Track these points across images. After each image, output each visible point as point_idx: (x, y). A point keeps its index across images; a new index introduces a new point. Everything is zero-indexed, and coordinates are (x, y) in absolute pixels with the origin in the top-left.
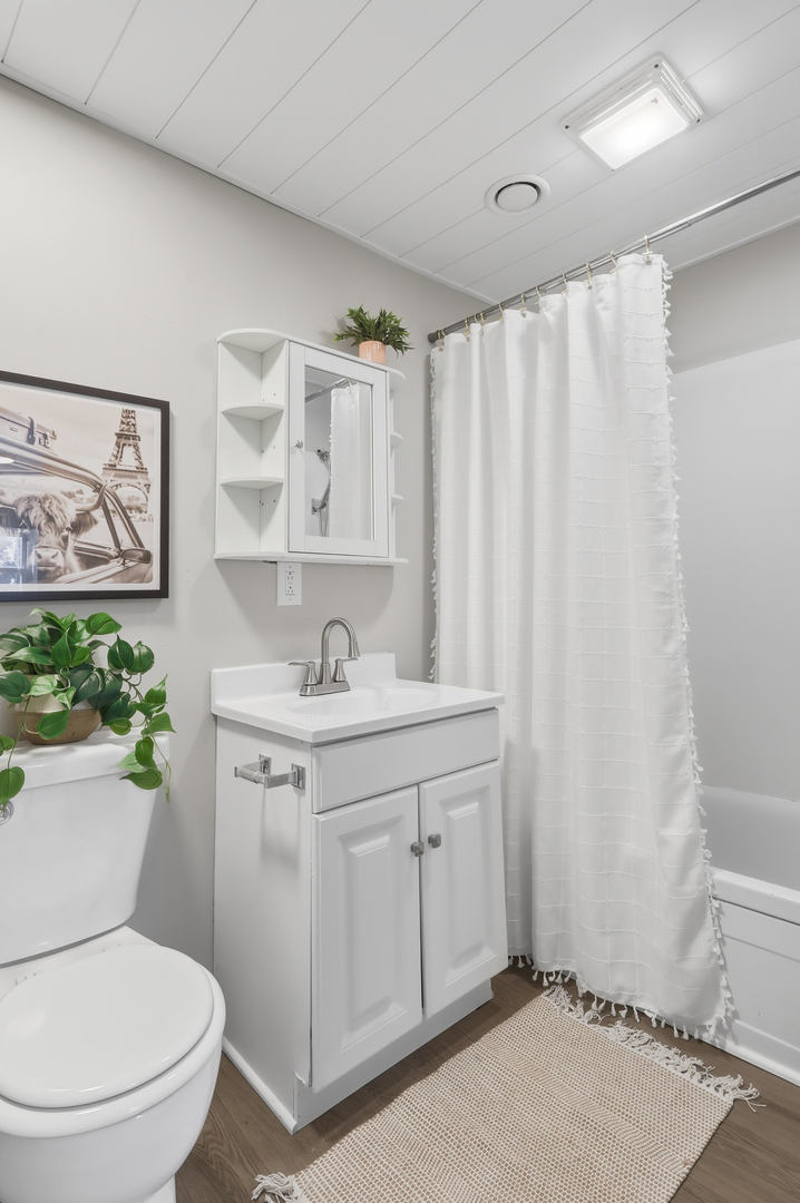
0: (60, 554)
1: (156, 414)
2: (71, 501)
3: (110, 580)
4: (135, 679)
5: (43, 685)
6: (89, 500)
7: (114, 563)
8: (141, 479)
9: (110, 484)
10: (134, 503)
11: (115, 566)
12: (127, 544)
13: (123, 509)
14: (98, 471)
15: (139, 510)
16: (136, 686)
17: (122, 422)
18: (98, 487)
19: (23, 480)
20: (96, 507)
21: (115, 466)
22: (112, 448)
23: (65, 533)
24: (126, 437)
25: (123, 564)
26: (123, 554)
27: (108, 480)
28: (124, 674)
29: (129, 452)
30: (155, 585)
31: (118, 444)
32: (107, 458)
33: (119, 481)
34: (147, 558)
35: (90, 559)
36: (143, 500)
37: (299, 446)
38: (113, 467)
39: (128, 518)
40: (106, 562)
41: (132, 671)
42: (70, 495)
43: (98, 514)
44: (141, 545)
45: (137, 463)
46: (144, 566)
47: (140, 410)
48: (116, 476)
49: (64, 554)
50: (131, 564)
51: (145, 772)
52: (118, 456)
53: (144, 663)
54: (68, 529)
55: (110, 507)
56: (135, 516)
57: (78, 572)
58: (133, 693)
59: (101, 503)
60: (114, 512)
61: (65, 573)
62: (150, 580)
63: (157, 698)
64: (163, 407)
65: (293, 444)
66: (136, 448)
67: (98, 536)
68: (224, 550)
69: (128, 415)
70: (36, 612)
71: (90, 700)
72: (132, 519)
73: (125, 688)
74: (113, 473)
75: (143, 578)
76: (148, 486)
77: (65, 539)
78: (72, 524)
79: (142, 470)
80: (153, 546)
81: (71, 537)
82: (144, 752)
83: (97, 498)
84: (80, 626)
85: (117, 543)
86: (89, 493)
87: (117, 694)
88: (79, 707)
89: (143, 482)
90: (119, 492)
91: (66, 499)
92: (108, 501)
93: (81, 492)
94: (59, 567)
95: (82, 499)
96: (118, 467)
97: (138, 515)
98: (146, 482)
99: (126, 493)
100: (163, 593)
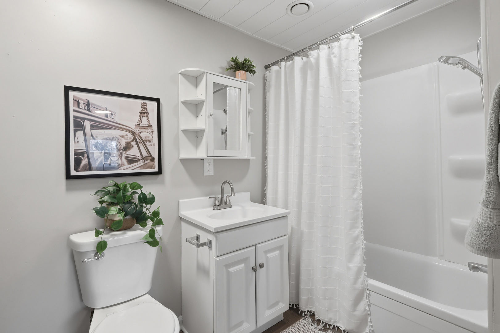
0: (120, 159)
1: (155, 104)
2: (123, 139)
3: (140, 168)
4: (148, 207)
5: (113, 210)
6: (130, 138)
7: (140, 162)
8: (150, 129)
9: (138, 132)
10: (147, 139)
11: (141, 163)
12: (145, 154)
13: (143, 141)
14: (133, 127)
15: (149, 141)
16: (149, 209)
17: (142, 108)
18: (133, 133)
19: (104, 132)
20: (133, 141)
21: (140, 125)
22: (138, 118)
23: (121, 151)
24: (143, 113)
25: (144, 162)
26: (144, 158)
27: (137, 131)
28: (144, 205)
29: (145, 119)
30: (156, 170)
31: (140, 116)
32: (137, 122)
33: (141, 130)
34: (153, 159)
35: (131, 161)
36: (151, 137)
37: (211, 115)
38: (138, 125)
39: (145, 145)
40: (137, 161)
41: (147, 203)
42: (123, 137)
43: (134, 143)
44: (151, 155)
45: (148, 123)
46: (152, 163)
47: (148, 103)
48: (140, 128)
49: (121, 159)
50: (147, 162)
51: (152, 240)
52: (141, 121)
53: (151, 200)
54: (122, 150)
55: (138, 140)
56: (148, 144)
57: (127, 166)
58: (147, 212)
59: (134, 139)
60: (140, 142)
61: (122, 166)
62: (154, 168)
63: (156, 214)
64: (158, 101)
65: (209, 114)
66: (147, 117)
67: (134, 152)
68: (183, 156)
69: (144, 104)
70: (111, 181)
71: (131, 215)
72: (147, 145)
73: (144, 210)
74: (139, 127)
75: (152, 167)
76: (153, 132)
77: (121, 154)
78: (124, 148)
79: (150, 126)
80: (156, 155)
81: (124, 153)
82: (152, 233)
83: (133, 138)
84: (128, 186)
85: (141, 155)
86: (130, 135)
87: (141, 212)
88: (127, 217)
89: (151, 130)
90: (142, 135)
91: (121, 138)
92: (137, 138)
93: (127, 135)
94: (119, 164)
95: (127, 138)
96: (141, 125)
97: (149, 143)
98: (152, 130)
99: (144, 135)
100: (160, 172)
